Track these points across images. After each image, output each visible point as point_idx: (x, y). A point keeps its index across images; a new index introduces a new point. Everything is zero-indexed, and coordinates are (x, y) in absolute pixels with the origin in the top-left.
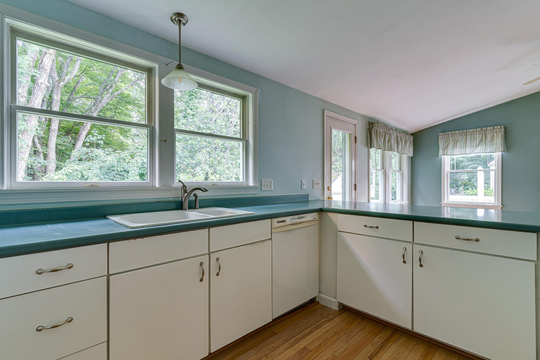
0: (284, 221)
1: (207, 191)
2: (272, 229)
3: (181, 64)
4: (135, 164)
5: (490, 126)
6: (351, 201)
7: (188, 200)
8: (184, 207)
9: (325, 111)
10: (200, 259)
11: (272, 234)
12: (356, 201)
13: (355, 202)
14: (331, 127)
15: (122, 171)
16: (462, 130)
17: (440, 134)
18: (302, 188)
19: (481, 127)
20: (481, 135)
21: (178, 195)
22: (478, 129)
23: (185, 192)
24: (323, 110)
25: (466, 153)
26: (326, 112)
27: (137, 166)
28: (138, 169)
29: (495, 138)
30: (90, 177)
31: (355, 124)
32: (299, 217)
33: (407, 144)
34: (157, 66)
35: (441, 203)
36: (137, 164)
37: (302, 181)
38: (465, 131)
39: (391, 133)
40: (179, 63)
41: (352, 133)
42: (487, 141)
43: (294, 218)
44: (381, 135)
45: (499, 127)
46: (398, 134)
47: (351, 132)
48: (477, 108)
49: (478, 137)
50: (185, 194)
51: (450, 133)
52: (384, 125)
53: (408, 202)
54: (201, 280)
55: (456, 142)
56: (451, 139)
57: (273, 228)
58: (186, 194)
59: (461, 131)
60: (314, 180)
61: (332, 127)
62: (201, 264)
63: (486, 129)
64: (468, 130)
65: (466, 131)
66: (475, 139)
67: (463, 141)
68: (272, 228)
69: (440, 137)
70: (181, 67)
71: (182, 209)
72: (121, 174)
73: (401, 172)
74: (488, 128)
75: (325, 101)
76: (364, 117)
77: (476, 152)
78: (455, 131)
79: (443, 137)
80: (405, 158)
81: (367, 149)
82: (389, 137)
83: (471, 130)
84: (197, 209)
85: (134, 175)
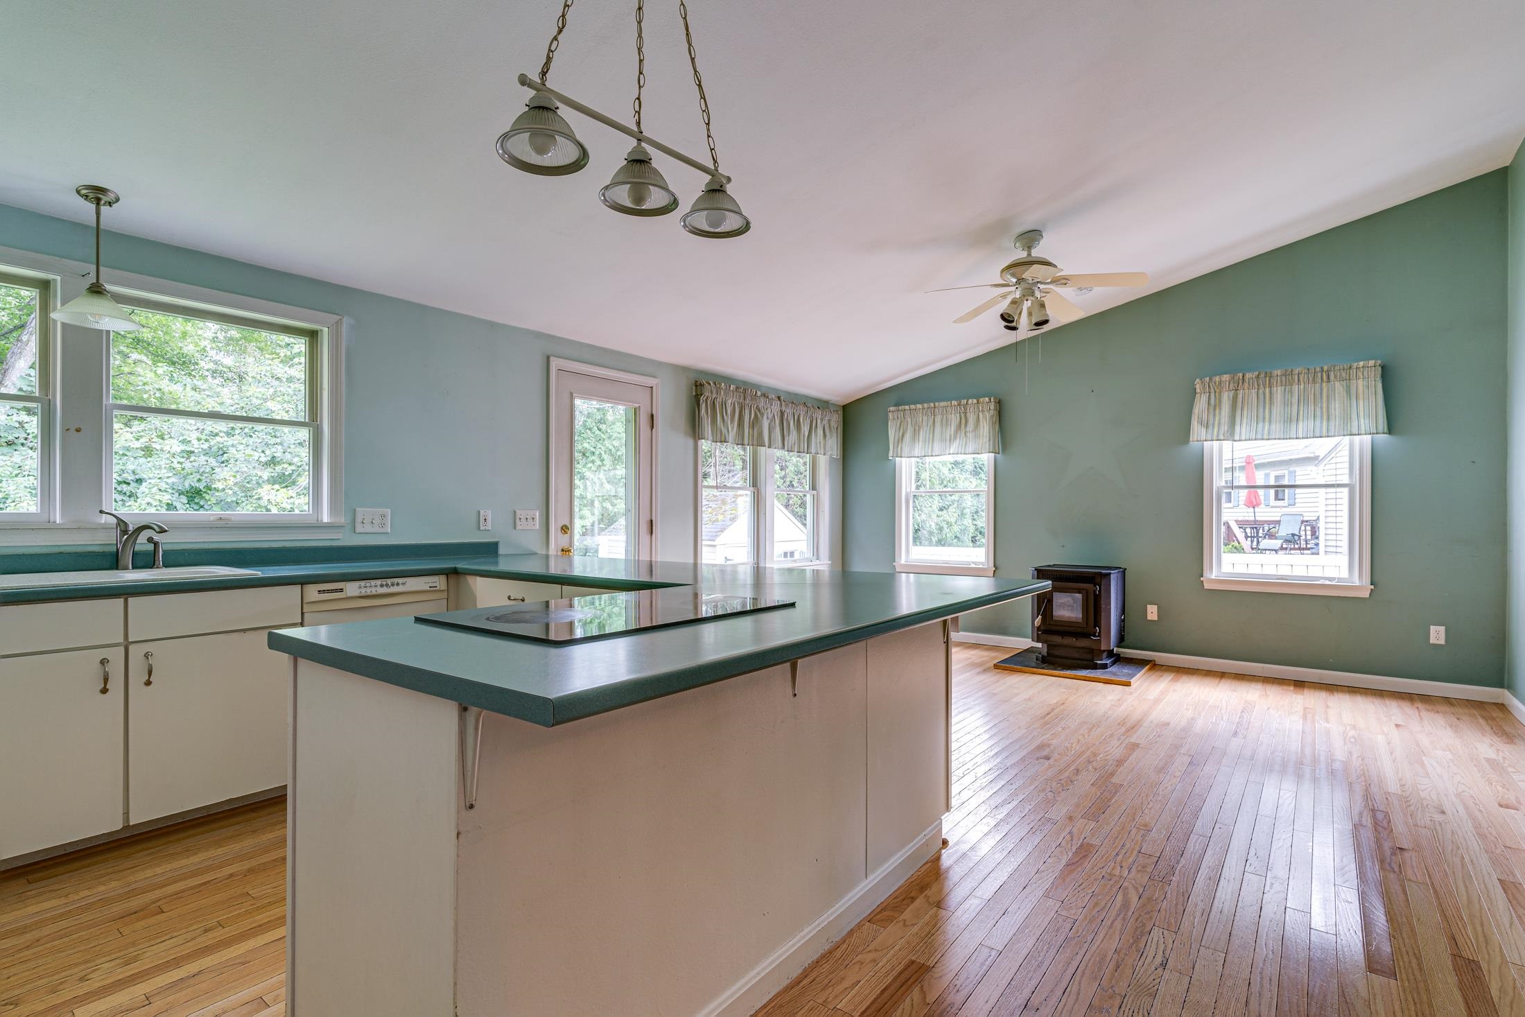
0: (341, 590)
1: (166, 531)
2: (304, 605)
3: (101, 281)
4: (164, 460)
5: (972, 398)
6: (637, 559)
7: (130, 551)
8: (121, 563)
9: (552, 358)
10: (104, 653)
11: (305, 614)
12: (653, 559)
13: (651, 561)
14: (572, 394)
15: (131, 482)
16: (928, 402)
17: (891, 409)
18: (479, 528)
19: (958, 399)
20: (958, 415)
21: (107, 540)
22: (953, 402)
23: (125, 532)
24: (548, 358)
25: (934, 454)
26: (555, 363)
27: (168, 466)
28: (171, 474)
29: (981, 423)
30: (12, 496)
31: (652, 387)
32: (384, 583)
33: (816, 431)
34: (59, 278)
35: (894, 564)
36: (168, 462)
37: (479, 512)
38: (932, 405)
39: (761, 405)
40: (95, 281)
41: (640, 407)
42: (968, 429)
43: (368, 584)
44: (729, 413)
45: (987, 399)
46: (783, 408)
47: (637, 403)
48: (947, 357)
49: (954, 419)
50: (123, 536)
51: (907, 407)
52: (737, 388)
53: (830, 562)
54: (104, 691)
55: (917, 428)
56: (909, 420)
57: (306, 603)
58: (126, 537)
59: (926, 405)
60: (517, 511)
61: (574, 395)
62: (103, 662)
63: (967, 403)
64: (937, 404)
65: (934, 405)
66: (947, 423)
67: (929, 426)
68: (305, 601)
69: (890, 415)
70: (100, 290)
71: (117, 568)
72: (125, 490)
73: (815, 492)
74: (970, 401)
75: (553, 337)
76: (685, 369)
77: (951, 452)
78: (915, 403)
79: (896, 417)
80: (823, 461)
81: (691, 442)
82: (756, 414)
83: (943, 404)
84: (157, 568)
85: (155, 490)
